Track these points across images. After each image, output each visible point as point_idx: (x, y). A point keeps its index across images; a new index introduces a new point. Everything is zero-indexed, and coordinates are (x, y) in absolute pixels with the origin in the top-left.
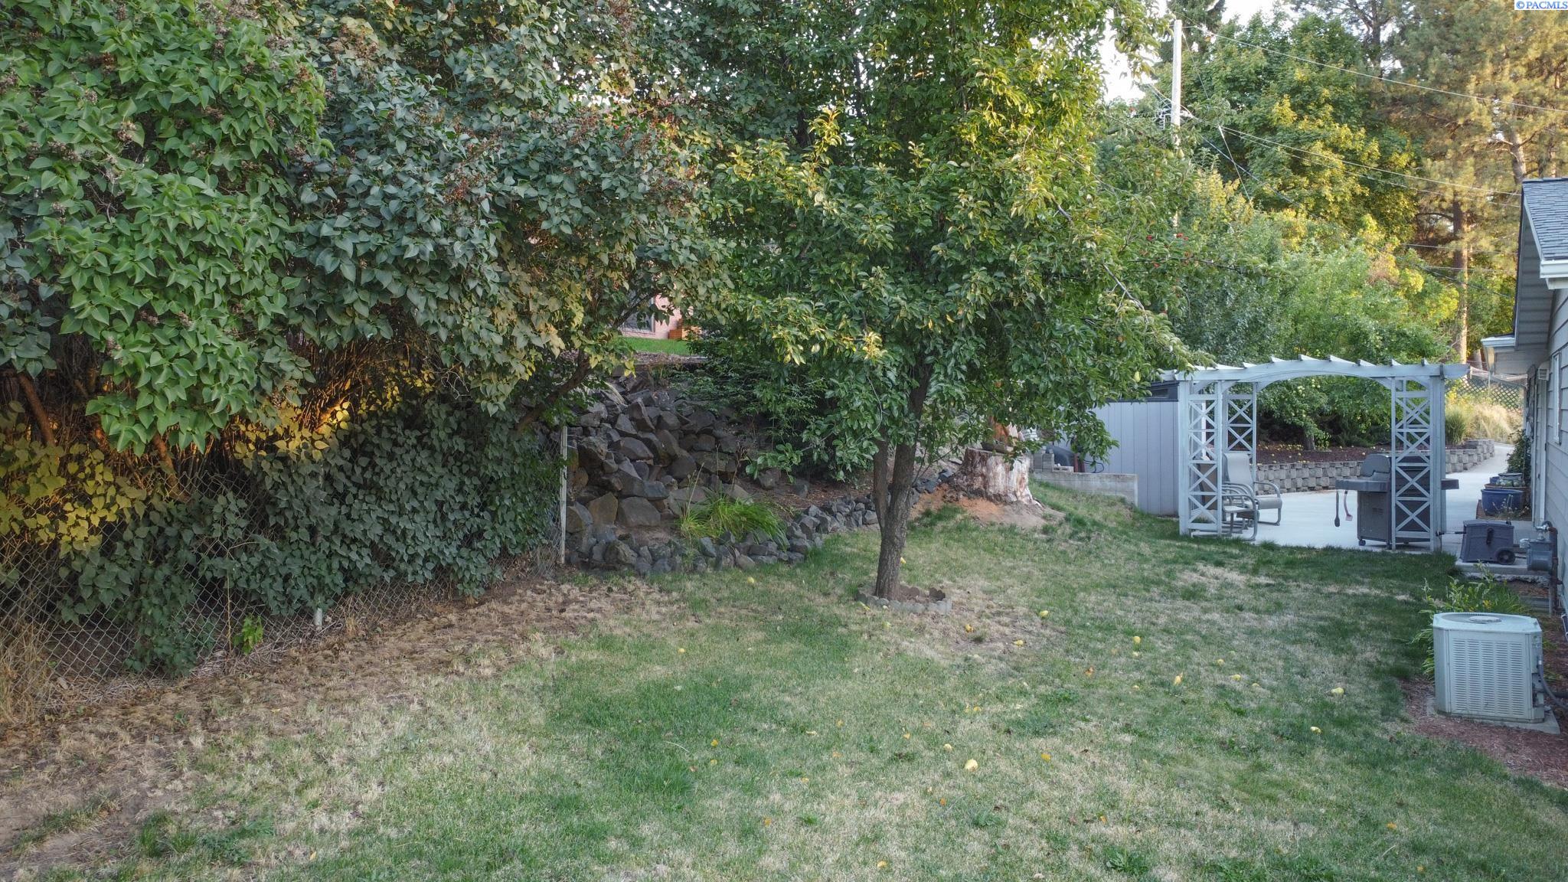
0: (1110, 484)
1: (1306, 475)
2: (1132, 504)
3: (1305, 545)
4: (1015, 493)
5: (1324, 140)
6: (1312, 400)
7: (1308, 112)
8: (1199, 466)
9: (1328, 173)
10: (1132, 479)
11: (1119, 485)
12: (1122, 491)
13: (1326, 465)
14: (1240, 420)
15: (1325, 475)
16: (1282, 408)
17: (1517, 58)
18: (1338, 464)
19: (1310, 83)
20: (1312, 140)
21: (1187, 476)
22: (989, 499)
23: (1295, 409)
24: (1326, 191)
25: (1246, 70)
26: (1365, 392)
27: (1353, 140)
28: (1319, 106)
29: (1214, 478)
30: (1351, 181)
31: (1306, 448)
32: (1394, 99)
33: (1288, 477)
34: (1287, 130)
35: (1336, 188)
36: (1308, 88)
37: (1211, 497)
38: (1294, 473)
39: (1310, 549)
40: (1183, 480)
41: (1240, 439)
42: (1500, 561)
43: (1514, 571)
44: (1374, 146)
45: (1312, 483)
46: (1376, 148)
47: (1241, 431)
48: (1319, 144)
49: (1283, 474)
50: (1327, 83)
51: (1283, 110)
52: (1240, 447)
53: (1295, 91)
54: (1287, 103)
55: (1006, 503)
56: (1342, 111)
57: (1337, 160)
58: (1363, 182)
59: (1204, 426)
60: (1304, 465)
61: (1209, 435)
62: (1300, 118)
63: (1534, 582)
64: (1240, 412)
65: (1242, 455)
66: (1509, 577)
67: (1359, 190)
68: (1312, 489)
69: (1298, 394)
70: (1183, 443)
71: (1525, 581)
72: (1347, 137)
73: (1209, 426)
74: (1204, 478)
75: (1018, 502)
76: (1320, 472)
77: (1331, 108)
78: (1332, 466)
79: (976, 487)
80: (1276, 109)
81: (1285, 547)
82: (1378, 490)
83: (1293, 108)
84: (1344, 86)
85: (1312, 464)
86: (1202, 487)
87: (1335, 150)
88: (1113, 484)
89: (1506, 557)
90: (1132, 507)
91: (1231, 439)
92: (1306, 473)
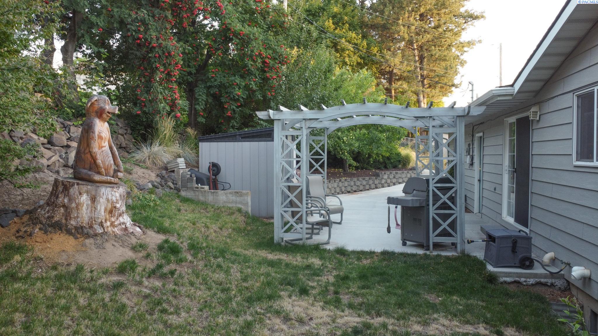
0: (232, 198)
1: (346, 185)
2: (247, 212)
3: (367, 249)
4: (101, 224)
5: (345, 38)
6: (351, 145)
7: (339, 26)
8: (289, 188)
9: (347, 52)
10: (247, 194)
11: (238, 199)
12: (241, 203)
13: (355, 179)
14: (317, 154)
15: (355, 185)
16: (335, 149)
17: (416, 12)
18: (360, 179)
19: (340, 14)
20: (341, 37)
21: (280, 195)
22: (69, 232)
23: (341, 150)
24: (347, 60)
25: (314, 7)
26: (374, 142)
27: (357, 40)
28: (343, 24)
29: (299, 197)
30: (356, 57)
31: (345, 171)
32: (371, 25)
33: (338, 186)
34: (331, 33)
35: (350, 59)
36: (339, 16)
37: (299, 212)
38: (341, 184)
39: (371, 253)
40: (277, 199)
41: (317, 166)
42: (522, 266)
43: (535, 276)
44: (365, 43)
45: (349, 189)
46: (365, 44)
47: (317, 161)
48: (343, 40)
49: (335, 185)
50: (346, 14)
51: (329, 24)
52: (316, 172)
53: (334, 17)
54: (331, 21)
55: (88, 236)
56: (352, 27)
57: (350, 47)
58: (361, 57)
59: (295, 156)
60: (346, 180)
61: (298, 162)
62: (336, 29)
63: (552, 285)
64: (317, 148)
65: (318, 177)
66: (532, 281)
67: (359, 60)
68: (349, 192)
69: (344, 142)
70: (277, 169)
71: (545, 285)
72: (354, 38)
73: (298, 156)
74: (292, 197)
75: (105, 233)
76: (352, 183)
77: (348, 25)
78: (358, 180)
79: (56, 219)
80: (326, 23)
81: (353, 252)
82: (418, 205)
83: (333, 23)
84: (353, 17)
85: (349, 179)
86: (292, 204)
87: (350, 42)
88: (234, 198)
89: (527, 263)
90: (246, 215)
91: (311, 166)
92: (346, 184)
